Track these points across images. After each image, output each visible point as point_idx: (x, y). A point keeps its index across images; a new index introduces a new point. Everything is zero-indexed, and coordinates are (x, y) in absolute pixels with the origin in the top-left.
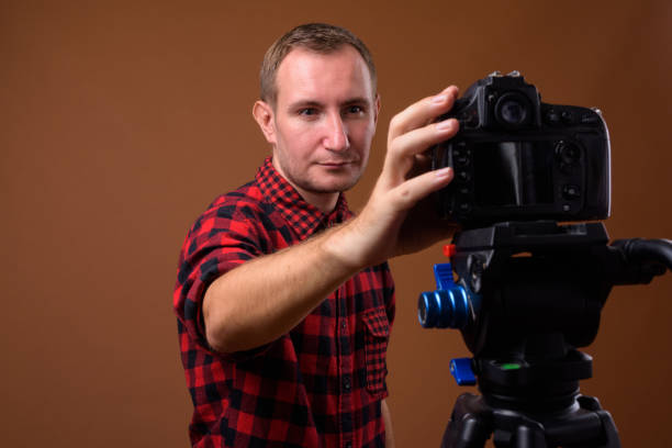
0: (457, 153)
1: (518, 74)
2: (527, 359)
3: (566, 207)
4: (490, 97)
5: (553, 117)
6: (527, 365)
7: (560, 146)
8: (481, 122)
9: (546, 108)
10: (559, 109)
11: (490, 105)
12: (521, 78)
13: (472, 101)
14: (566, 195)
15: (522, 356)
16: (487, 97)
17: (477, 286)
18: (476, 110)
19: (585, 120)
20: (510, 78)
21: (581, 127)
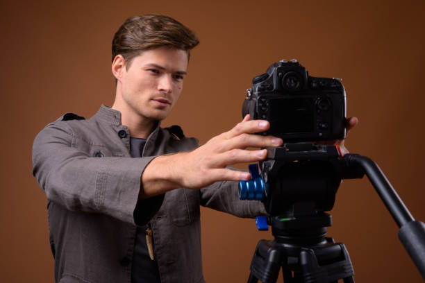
0: (261, 105)
1: (296, 61)
2: (295, 216)
3: (321, 134)
4: (280, 74)
5: (314, 85)
6: (294, 218)
7: (318, 101)
8: (275, 87)
9: (311, 79)
10: (318, 80)
11: (280, 79)
12: (298, 63)
13: (270, 75)
14: (320, 128)
15: (293, 214)
16: (278, 74)
17: (266, 179)
18: (272, 80)
19: (333, 86)
20: (291, 63)
21: (330, 90)
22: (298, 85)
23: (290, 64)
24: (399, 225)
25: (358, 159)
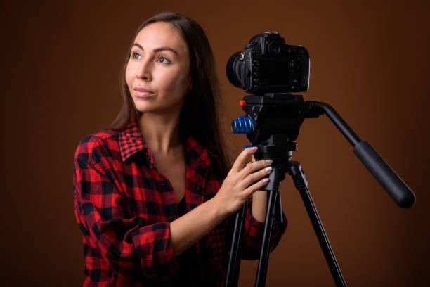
1: (277, 33)
3: (293, 87)
4: (267, 42)
5: (289, 51)
8: (263, 52)
9: (287, 47)
10: (292, 47)
11: (266, 46)
12: (278, 35)
13: (259, 43)
14: (294, 83)
16: (265, 42)
17: (256, 119)
18: (261, 47)
19: (302, 52)
21: (301, 55)
22: (279, 50)
23: (273, 34)
24: (354, 145)
25: (319, 105)
